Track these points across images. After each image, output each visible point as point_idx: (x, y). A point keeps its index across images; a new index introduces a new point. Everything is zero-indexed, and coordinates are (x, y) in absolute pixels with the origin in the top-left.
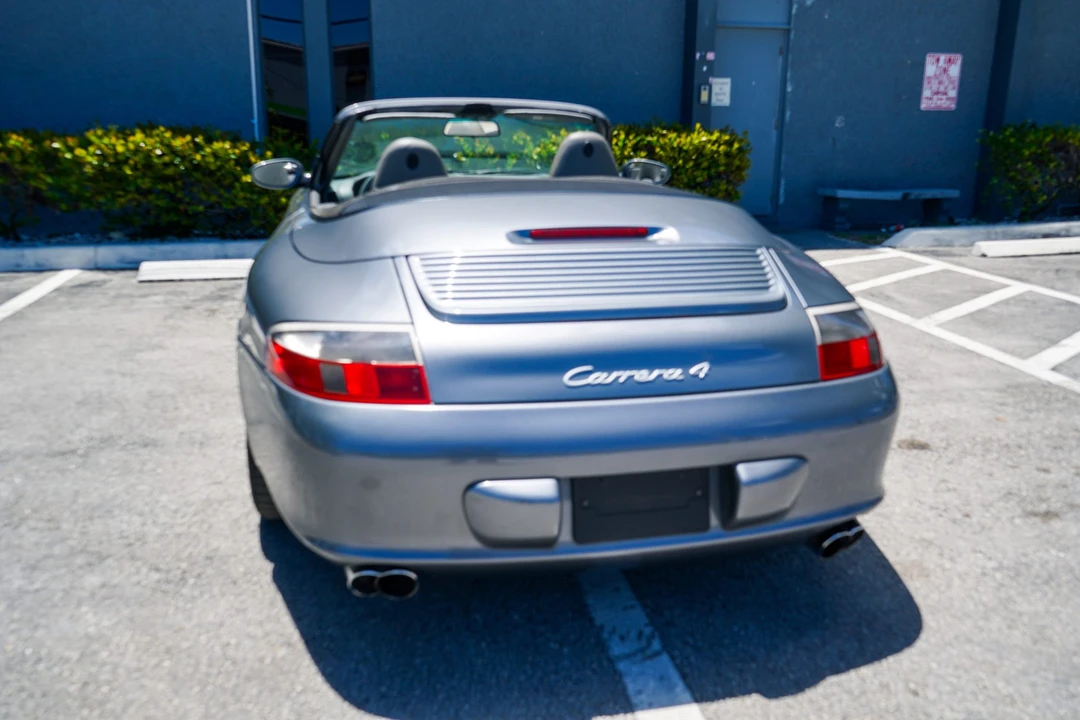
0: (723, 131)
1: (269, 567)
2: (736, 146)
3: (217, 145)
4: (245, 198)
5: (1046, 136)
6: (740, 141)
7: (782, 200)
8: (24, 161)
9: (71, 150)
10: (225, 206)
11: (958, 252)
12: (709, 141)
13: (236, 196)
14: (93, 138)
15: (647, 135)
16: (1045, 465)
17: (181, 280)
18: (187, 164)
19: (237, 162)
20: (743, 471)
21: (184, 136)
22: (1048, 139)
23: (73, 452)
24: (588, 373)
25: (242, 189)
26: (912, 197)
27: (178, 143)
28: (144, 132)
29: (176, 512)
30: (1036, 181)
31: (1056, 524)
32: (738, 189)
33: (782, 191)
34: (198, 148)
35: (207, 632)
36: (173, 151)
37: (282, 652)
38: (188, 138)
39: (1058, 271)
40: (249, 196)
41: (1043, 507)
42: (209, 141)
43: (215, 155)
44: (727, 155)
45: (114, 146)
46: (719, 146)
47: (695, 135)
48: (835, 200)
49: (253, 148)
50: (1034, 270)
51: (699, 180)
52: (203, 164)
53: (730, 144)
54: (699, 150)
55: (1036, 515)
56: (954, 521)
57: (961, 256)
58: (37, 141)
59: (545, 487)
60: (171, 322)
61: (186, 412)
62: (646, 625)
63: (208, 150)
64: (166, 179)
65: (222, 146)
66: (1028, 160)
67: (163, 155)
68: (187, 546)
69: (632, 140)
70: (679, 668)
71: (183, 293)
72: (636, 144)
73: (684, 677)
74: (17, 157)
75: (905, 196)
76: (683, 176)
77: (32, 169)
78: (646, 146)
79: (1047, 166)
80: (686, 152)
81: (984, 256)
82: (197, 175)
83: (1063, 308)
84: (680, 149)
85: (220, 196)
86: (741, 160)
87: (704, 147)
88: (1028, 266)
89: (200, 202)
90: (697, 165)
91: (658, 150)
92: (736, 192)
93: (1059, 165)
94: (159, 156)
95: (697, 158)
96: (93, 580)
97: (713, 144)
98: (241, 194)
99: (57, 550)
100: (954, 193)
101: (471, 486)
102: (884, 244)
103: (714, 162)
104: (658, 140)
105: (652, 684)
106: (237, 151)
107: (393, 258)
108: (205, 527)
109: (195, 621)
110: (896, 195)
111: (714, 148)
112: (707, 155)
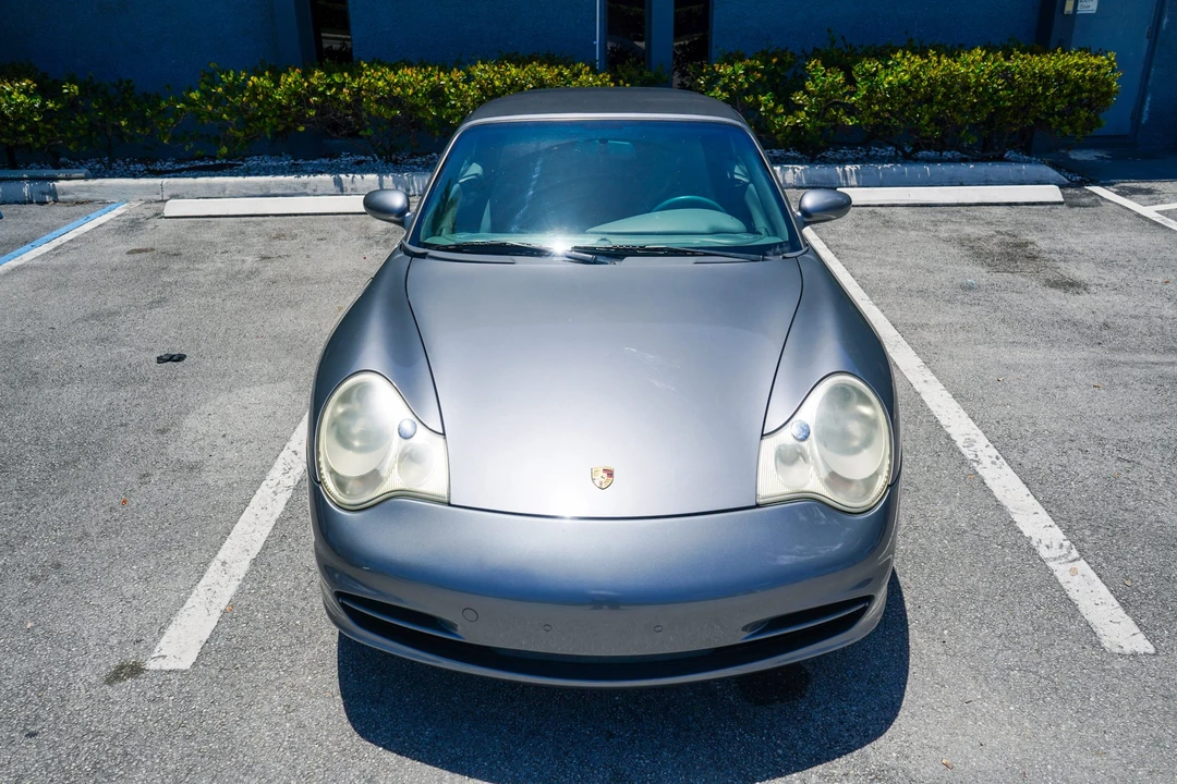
7: (1145, 119)
12: (1075, 65)
15: (1005, 61)
32: (1101, 116)
33: (1146, 109)
44: (1093, 80)
45: (492, 80)
46: (1087, 70)
51: (1059, 107)
53: (1098, 69)
54: (1061, 77)
62: (1064, 540)
69: (990, 66)
70: (1094, 569)
72: (994, 70)
76: (1042, 104)
78: (1005, 71)
80: (1048, 78)
84: (1042, 75)
86: (1108, 88)
87: (1068, 72)
90: (1059, 92)
91: (1016, 77)
92: (1098, 120)
95: (1059, 85)
97: (1078, 70)
103: (1078, 88)
104: (1018, 66)
111: (1079, 73)
112: (1071, 81)
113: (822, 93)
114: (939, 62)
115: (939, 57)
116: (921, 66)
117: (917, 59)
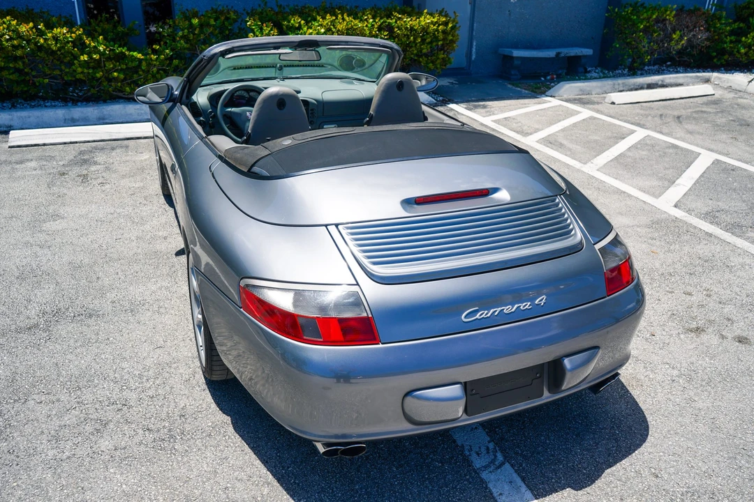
0: (440, 14)
1: (228, 419)
2: (450, 25)
3: (57, 31)
4: (82, 73)
5: (653, 14)
6: (453, 21)
7: (474, 57)
10: (66, 78)
11: (595, 100)
12: (432, 22)
13: (75, 71)
15: (387, 19)
16: (689, 289)
17: (44, 145)
18: (32, 46)
19: (74, 44)
20: (567, 362)
21: (27, 23)
22: (654, 17)
23: (36, 326)
24: (476, 312)
25: (81, 66)
26: (562, 55)
27: (23, 29)
29: (140, 376)
30: (644, 45)
31: (704, 337)
32: (450, 56)
33: (474, 50)
34: (41, 33)
35: (209, 479)
36: (20, 36)
37: (266, 491)
38: (31, 25)
39: (661, 115)
40: (86, 71)
41: (694, 325)
42: (50, 27)
43: (56, 38)
44: (444, 32)
46: (439, 25)
47: (422, 19)
48: (512, 58)
50: (647, 116)
51: (425, 51)
52: (45, 45)
53: (446, 24)
54: (425, 30)
55: (691, 331)
56: (647, 339)
57: (598, 103)
59: (455, 390)
60: (55, 189)
61: (106, 281)
62: (489, 442)
63: (49, 35)
64: (16, 59)
65: (61, 31)
66: (640, 32)
67: (11, 39)
68: (162, 406)
69: (379, 22)
70: (518, 472)
71: (52, 158)
72: (381, 25)
73: (523, 479)
75: (558, 54)
76: (414, 49)
78: (387, 25)
79: (652, 35)
80: (415, 30)
81: (613, 103)
82: (41, 54)
83: (671, 151)
84: (412, 29)
85: (61, 70)
86: (453, 36)
87: (428, 27)
88: (642, 112)
89: (45, 76)
90: (423, 41)
91: (396, 30)
92: (449, 59)
93: (660, 34)
94: (7, 40)
95: (423, 35)
96: (105, 444)
97: (434, 25)
98: (79, 70)
99: (66, 420)
100: (589, 52)
101: (408, 394)
102: (547, 93)
103: (435, 38)
104: (396, 22)
105: (506, 487)
106: (73, 35)
107: (326, 226)
108: (168, 388)
109: (196, 472)
110: (550, 53)
111: (435, 27)
112: (430, 33)
114: (343, 19)
115: (343, 16)
116: (331, 22)
117: (328, 16)
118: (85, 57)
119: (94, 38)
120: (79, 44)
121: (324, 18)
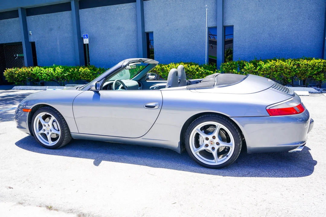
3: (192, 66)
8: (158, 70)
9: (166, 67)
14: (170, 65)
15: (297, 61)
19: (196, 70)
25: (197, 75)
28: (179, 64)
38: (187, 65)
42: (191, 65)
46: (321, 63)
47: (313, 61)
49: (199, 66)
52: (189, 70)
58: (161, 66)
65: (193, 66)
72: (294, 64)
74: (157, 69)
77: (159, 71)
78: (297, 64)
80: (309, 65)
82: (188, 72)
84: (307, 65)
85: (193, 77)
87: (315, 64)
90: (313, 69)
91: (300, 65)
95: (313, 67)
97: (319, 63)
103: (319, 68)
104: (301, 62)
106: (196, 67)
113: (249, 69)
114: (279, 62)
116: (274, 63)
117: (272, 61)
118: (197, 73)
119: (201, 68)
120: (197, 70)
121: (271, 61)
